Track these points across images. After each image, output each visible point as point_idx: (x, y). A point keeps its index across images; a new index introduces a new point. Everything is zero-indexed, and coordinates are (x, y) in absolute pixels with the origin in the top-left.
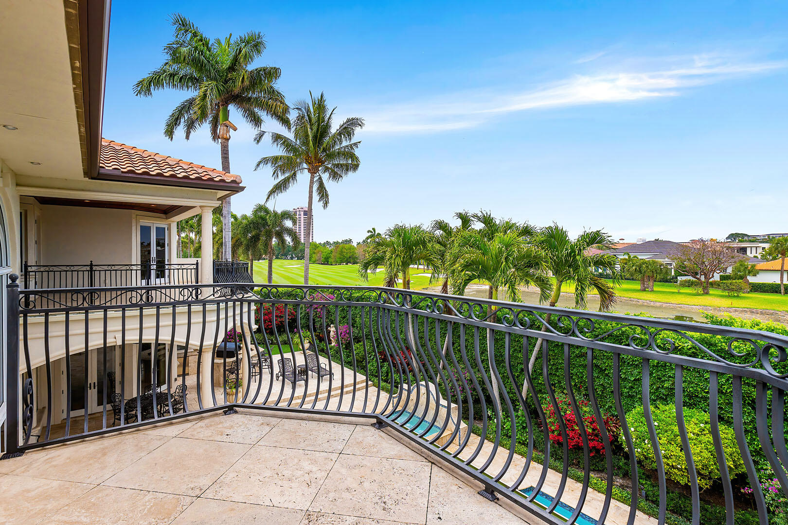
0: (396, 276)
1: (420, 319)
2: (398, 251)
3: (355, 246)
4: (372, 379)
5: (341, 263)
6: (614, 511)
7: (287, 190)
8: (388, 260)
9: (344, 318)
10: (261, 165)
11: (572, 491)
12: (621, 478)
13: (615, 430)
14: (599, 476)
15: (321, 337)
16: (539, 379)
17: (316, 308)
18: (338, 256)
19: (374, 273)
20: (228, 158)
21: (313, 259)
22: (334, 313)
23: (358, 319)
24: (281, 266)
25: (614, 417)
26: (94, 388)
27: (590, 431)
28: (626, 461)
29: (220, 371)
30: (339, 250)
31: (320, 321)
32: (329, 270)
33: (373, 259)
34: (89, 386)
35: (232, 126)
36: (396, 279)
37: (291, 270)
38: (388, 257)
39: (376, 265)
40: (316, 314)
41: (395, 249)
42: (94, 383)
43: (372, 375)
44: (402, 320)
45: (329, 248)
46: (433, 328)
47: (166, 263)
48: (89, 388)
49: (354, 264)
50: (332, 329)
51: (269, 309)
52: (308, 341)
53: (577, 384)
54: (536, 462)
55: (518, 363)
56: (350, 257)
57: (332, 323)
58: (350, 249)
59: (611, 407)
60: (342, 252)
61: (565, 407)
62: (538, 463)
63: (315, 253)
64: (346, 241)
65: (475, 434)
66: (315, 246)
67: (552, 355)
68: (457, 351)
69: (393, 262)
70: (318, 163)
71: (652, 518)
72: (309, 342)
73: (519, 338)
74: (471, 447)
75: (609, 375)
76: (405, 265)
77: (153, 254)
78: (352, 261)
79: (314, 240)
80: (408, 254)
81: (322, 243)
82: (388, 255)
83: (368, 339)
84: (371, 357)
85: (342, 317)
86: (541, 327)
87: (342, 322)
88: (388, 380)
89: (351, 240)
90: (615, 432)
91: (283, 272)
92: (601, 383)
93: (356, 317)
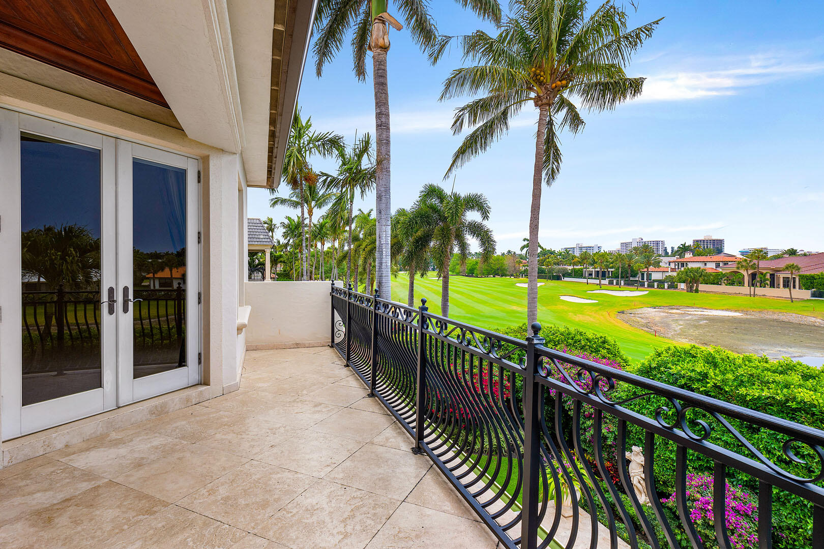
5: (487, 275)
7: (488, 148)
10: (453, 89)
18: (485, 267)
20: (386, 84)
21: (457, 271)
35: (391, 20)
49: (502, 276)
56: (498, 269)
58: (498, 260)
63: (458, 264)
70: (560, 81)
78: (500, 273)
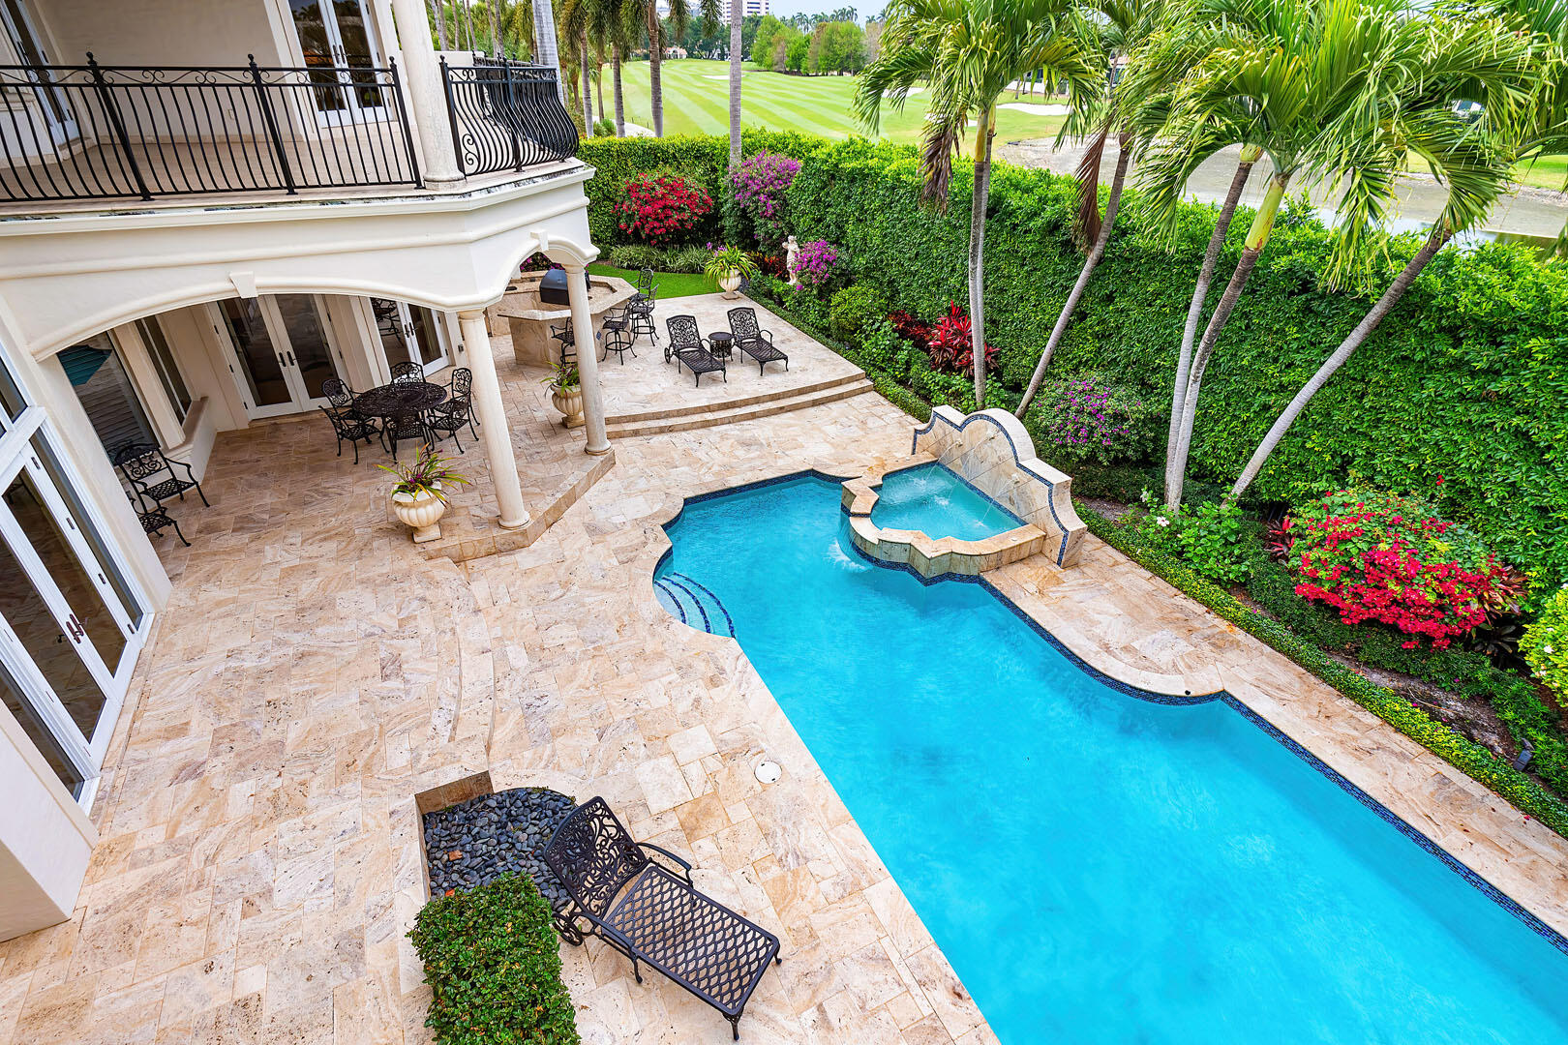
0: (961, 118)
1: (1005, 241)
2: (979, 36)
3: (863, 26)
4: (873, 375)
5: (827, 70)
6: (1431, 789)
8: (945, 66)
9: (819, 221)
11: (1327, 717)
12: (1462, 701)
13: (1501, 600)
14: (1401, 684)
15: (766, 264)
16: (1309, 438)
17: (756, 193)
18: (822, 51)
19: (899, 102)
21: (768, 60)
22: (796, 208)
23: (851, 227)
24: (698, 77)
25: (1507, 565)
26: (292, 364)
27: (1431, 598)
28: (1497, 671)
29: (545, 335)
30: (824, 36)
31: (766, 224)
32: (802, 89)
33: (898, 64)
34: (279, 359)
36: (959, 132)
37: (720, 87)
38: (943, 58)
39: (907, 81)
40: (757, 208)
41: (968, 27)
42: (289, 353)
43: (873, 365)
44: (958, 238)
45: (803, 32)
46: (1035, 269)
47: (376, 65)
48: (281, 364)
49: (854, 73)
50: (791, 246)
51: (653, 189)
52: (737, 272)
53: (1424, 467)
54: (1242, 628)
55: (1258, 389)
56: (848, 57)
57: (792, 232)
58: (849, 34)
59: (1512, 542)
60: (831, 42)
61: (1379, 530)
62: (1248, 631)
63: (770, 44)
64: (843, 13)
65: (1099, 536)
66: (773, 26)
67: (1377, 382)
68: (1091, 335)
69: (957, 74)
71: (1532, 823)
72: (741, 274)
73: (1286, 324)
74: (1085, 570)
75: (1555, 464)
76: (993, 84)
77: (335, 39)
78: (852, 66)
79: (770, 11)
80: (1005, 46)
81: (789, 17)
82: (946, 48)
83: (871, 278)
84: (873, 323)
85: (813, 219)
86: (1372, 300)
87: (814, 231)
88: (908, 380)
89: (853, 10)
90: (1498, 604)
91: (701, 93)
92: (1512, 479)
93: (847, 221)
